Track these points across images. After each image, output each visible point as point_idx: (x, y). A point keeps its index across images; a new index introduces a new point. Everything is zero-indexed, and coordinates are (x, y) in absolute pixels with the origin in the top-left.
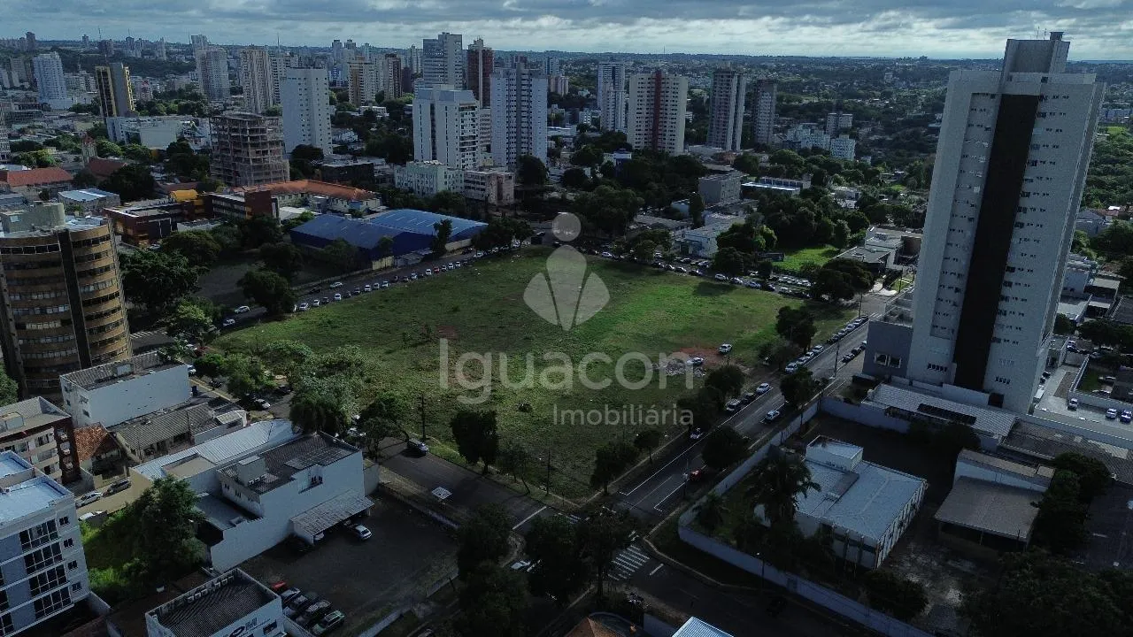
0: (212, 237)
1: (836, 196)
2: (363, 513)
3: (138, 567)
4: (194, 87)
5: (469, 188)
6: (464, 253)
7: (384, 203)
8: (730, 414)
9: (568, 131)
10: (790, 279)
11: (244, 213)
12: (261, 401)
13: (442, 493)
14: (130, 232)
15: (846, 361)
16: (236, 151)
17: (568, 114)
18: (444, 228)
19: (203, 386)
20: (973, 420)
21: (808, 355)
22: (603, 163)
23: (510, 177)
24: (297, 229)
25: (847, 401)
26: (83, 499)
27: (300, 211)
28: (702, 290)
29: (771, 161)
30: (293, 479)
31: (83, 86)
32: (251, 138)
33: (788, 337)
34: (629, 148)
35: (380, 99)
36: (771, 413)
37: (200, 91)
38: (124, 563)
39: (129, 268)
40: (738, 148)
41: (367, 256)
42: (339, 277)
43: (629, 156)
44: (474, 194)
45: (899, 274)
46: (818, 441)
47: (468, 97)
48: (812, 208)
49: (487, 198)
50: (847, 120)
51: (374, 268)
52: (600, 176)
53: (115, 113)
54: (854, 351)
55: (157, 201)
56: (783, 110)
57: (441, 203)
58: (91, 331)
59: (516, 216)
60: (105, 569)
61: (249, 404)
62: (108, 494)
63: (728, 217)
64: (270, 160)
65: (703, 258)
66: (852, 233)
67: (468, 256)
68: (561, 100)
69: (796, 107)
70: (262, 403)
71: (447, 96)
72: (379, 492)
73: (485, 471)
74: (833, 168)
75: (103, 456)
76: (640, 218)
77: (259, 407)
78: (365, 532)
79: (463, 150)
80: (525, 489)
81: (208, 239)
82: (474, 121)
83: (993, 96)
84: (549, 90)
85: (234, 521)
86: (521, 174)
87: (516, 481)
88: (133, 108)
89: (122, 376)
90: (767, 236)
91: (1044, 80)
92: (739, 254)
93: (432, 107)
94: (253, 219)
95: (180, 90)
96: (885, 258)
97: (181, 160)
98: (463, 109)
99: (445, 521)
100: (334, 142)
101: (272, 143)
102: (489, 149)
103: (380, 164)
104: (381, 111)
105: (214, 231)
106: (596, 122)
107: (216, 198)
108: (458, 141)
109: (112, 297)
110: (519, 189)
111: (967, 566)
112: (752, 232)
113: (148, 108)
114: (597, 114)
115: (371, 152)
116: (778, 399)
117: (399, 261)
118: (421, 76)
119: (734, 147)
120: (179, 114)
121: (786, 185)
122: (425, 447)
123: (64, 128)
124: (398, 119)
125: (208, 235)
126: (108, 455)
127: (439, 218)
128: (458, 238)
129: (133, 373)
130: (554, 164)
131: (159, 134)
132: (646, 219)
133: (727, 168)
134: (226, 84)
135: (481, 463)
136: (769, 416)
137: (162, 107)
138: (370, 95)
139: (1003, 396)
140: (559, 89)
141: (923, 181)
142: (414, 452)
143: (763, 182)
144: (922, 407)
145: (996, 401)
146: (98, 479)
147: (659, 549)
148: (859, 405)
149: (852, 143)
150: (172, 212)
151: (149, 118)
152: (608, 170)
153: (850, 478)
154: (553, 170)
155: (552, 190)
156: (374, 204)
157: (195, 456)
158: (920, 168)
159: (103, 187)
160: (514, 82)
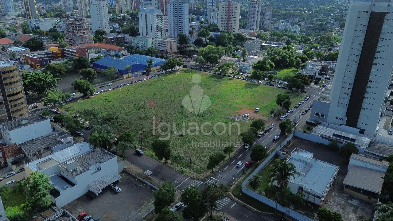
0: (63, 66)
1: (295, 49)
2: (118, 181)
3: (27, 206)
4: (61, 7)
5: (160, 46)
6: (158, 71)
7: (128, 51)
8: (259, 137)
9: (196, 24)
10: (280, 82)
11: (76, 56)
12: (79, 132)
13: (149, 173)
14: (33, 63)
15: (303, 115)
16: (73, 32)
17: (196, 17)
18: (150, 62)
19: (57, 126)
20: (354, 140)
21: (289, 113)
22: (209, 36)
23: (175, 42)
24: (95, 62)
25: (305, 132)
26: (8, 175)
27: (97, 55)
28: (247, 86)
29: (271, 35)
30: (89, 169)
31: (21, 7)
32: (79, 27)
33: (281, 106)
34: (218, 30)
35: (128, 12)
36: (276, 137)
37: (63, 8)
38: (22, 204)
39: (30, 79)
40: (258, 30)
41: (121, 73)
42: (111, 81)
43: (219, 33)
44: (161, 48)
45: (320, 79)
46: (295, 150)
47: (159, 12)
48: (287, 54)
49: (166, 50)
50: (297, 20)
51: (124, 77)
52: (208, 41)
53: (31, 17)
54: (305, 111)
55: (43, 51)
56: (274, 16)
57: (149, 52)
58: (11, 106)
59: (177, 57)
60: (14, 206)
61: (74, 134)
62: (18, 172)
63: (256, 57)
64: (86, 35)
65: (247, 73)
66: (302, 63)
67: (160, 73)
68: (193, 12)
69: (278, 15)
70: (80, 133)
71: (151, 11)
72: (124, 172)
73: (166, 162)
74: (293, 37)
75: (17, 157)
76: (223, 58)
77: (78, 135)
78: (118, 189)
79: (158, 31)
80: (181, 170)
81: (61, 67)
82: (161, 21)
83: (367, 12)
84: (189, 8)
85: (65, 187)
86: (179, 40)
87: (178, 166)
88: (38, 15)
89: (24, 124)
90: (271, 65)
91: (389, 5)
92: (260, 72)
93: (146, 15)
94: (79, 58)
95: (56, 9)
96: (315, 73)
97: (54, 35)
98: (157, 16)
99: (150, 184)
100: (111, 28)
101: (87, 29)
102: (167, 31)
103: (127, 37)
104: (128, 16)
105: (64, 63)
106: (206, 20)
107: (65, 50)
108: (155, 28)
109: (19, 93)
110: (178, 46)
111: (356, 203)
112: (265, 64)
113: (44, 15)
114: (207, 17)
115: (124, 32)
116: (278, 131)
117: (134, 74)
118: (143, 3)
119: (256, 30)
120: (55, 17)
121: (276, 44)
122: (142, 152)
123: (13, 22)
124: (134, 19)
125: (61, 65)
126: (19, 156)
127: (148, 58)
128: (156, 66)
129: (28, 123)
130: (191, 36)
131: (46, 25)
132: (226, 59)
133: (255, 38)
134: (72, 6)
135: (164, 159)
136: (275, 138)
137: (48, 15)
138: (124, 10)
139: (364, 130)
140: (193, 8)
141: (326, 42)
142: (138, 154)
143: (268, 43)
144: (334, 135)
145: (362, 132)
146: (14, 167)
147: (234, 196)
148: (310, 134)
149: (299, 28)
150: (49, 55)
151: (43, 19)
152: (211, 39)
153: (308, 166)
154: (191, 39)
155: (191, 46)
156: (125, 52)
157: (51, 159)
158: (325, 37)
159: (24, 46)
160: (176, 6)
